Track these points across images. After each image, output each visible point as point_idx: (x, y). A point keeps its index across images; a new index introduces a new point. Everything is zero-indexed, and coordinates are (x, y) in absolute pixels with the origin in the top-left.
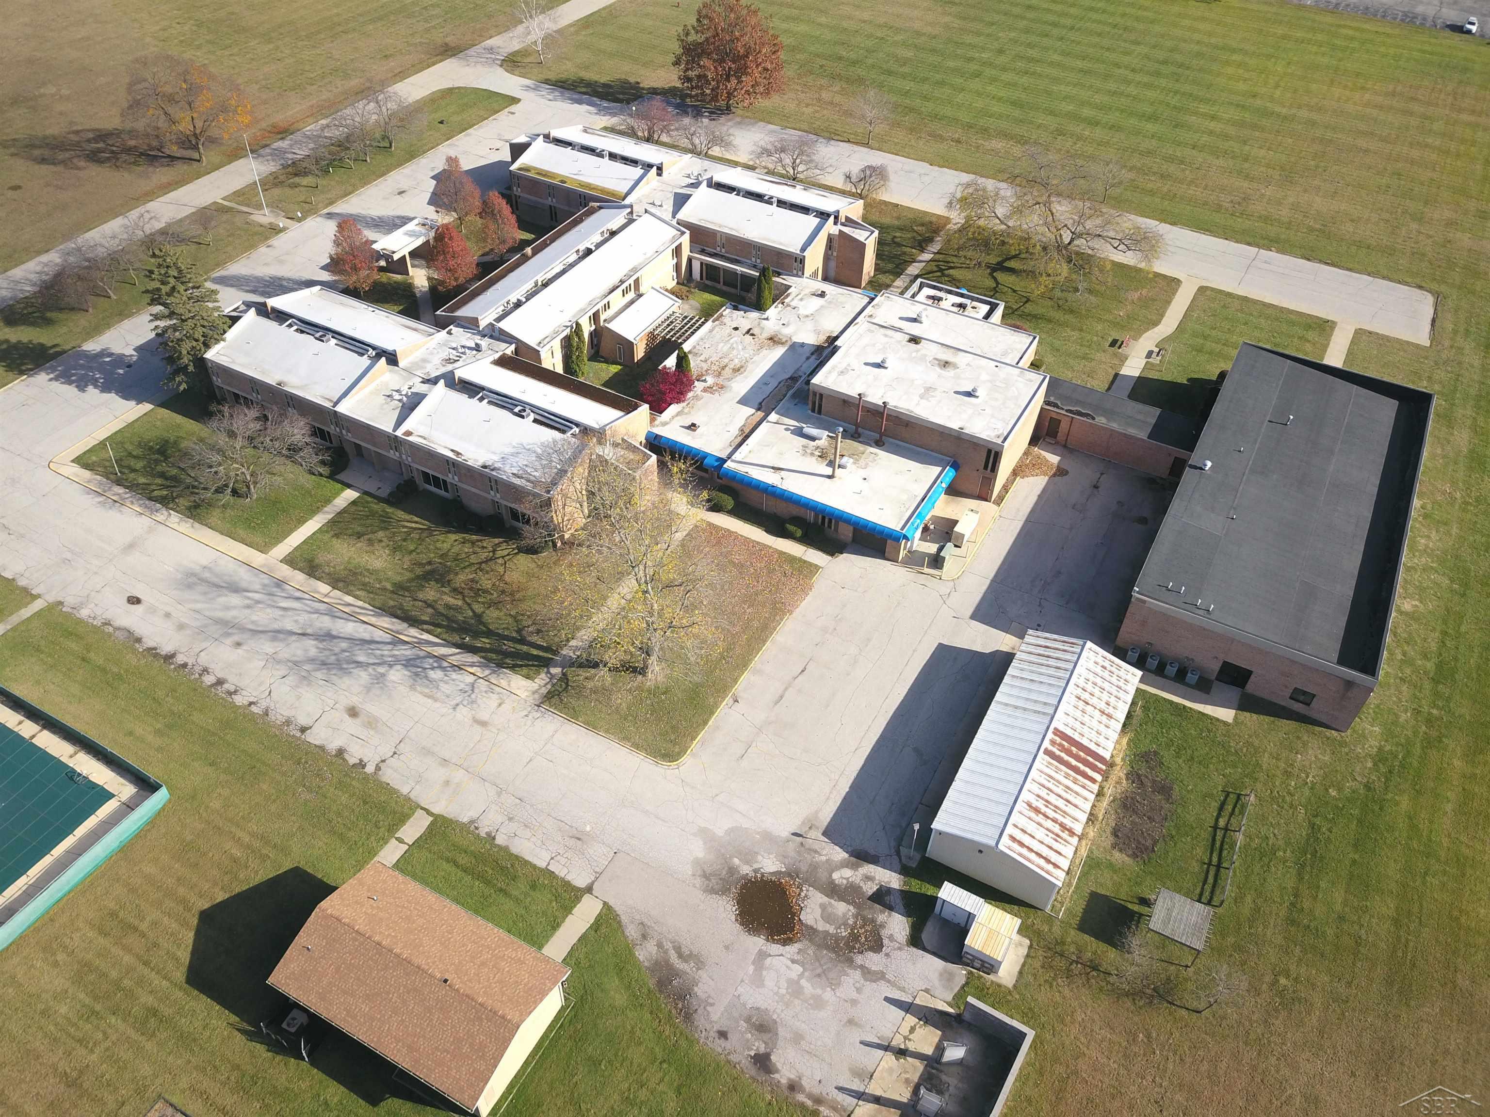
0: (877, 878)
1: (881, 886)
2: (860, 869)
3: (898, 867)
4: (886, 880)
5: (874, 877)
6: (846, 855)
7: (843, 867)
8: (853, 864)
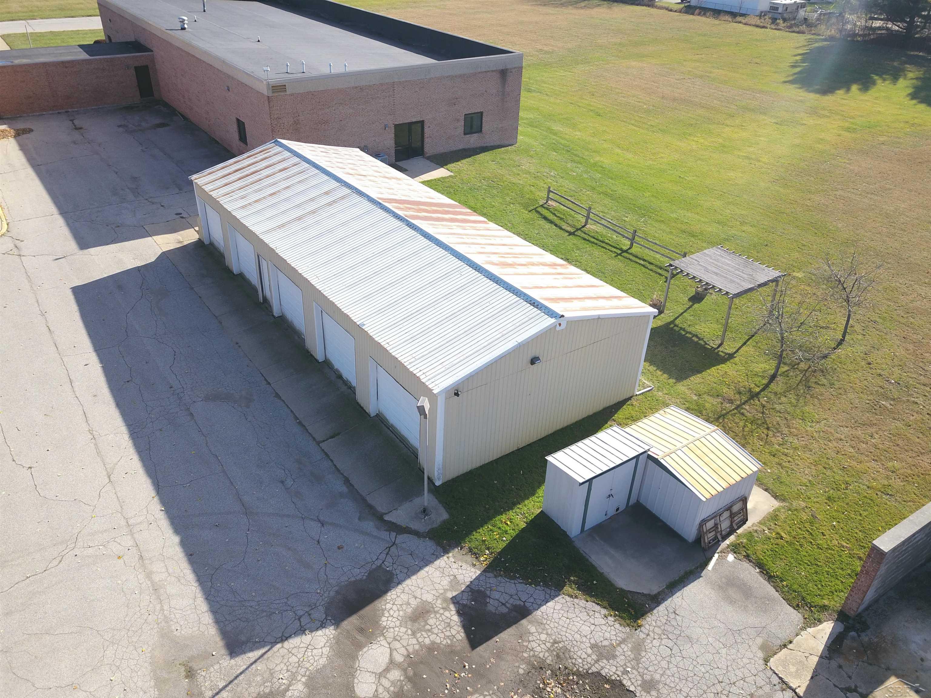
0: (429, 597)
1: (455, 600)
2: (384, 621)
3: (429, 545)
4: (445, 582)
5: (424, 603)
6: (330, 632)
7: (354, 657)
8: (361, 630)
